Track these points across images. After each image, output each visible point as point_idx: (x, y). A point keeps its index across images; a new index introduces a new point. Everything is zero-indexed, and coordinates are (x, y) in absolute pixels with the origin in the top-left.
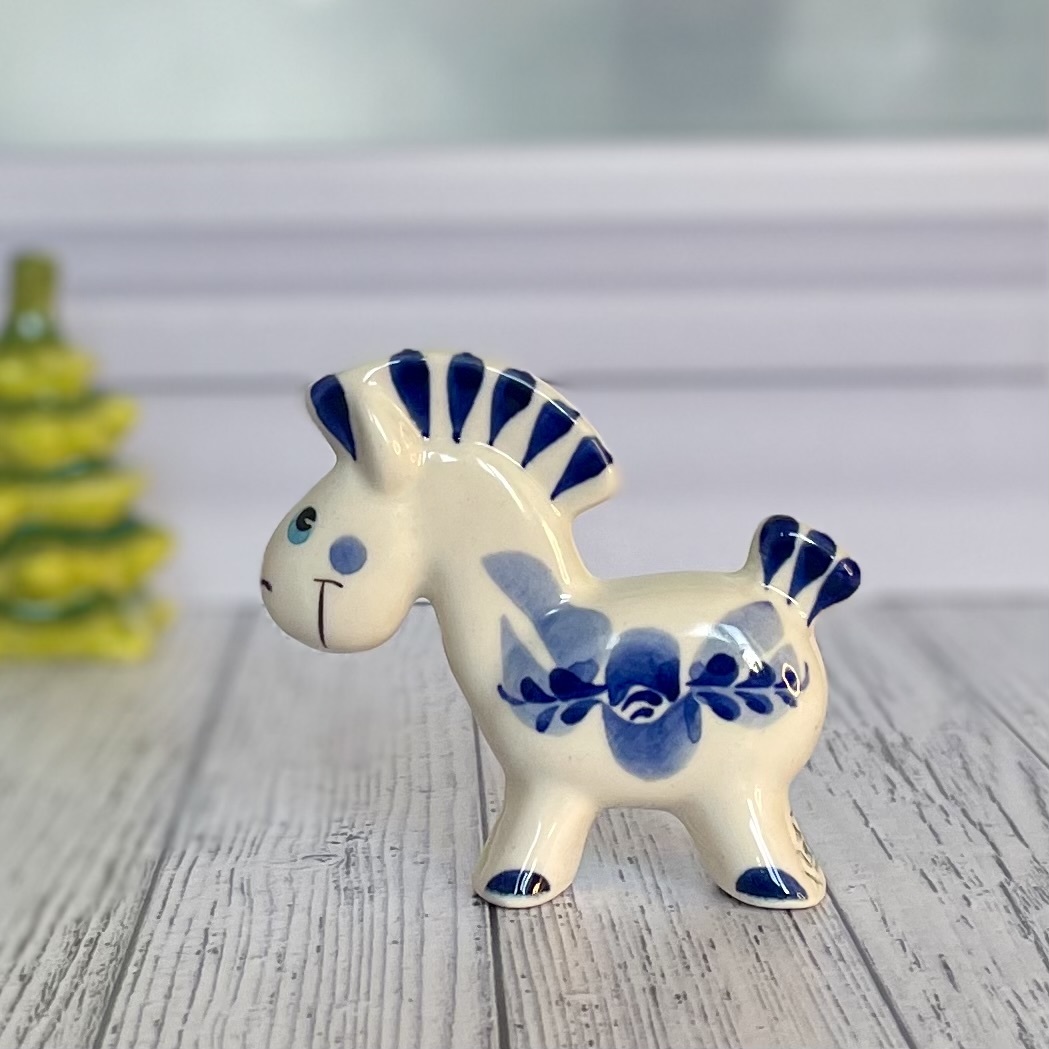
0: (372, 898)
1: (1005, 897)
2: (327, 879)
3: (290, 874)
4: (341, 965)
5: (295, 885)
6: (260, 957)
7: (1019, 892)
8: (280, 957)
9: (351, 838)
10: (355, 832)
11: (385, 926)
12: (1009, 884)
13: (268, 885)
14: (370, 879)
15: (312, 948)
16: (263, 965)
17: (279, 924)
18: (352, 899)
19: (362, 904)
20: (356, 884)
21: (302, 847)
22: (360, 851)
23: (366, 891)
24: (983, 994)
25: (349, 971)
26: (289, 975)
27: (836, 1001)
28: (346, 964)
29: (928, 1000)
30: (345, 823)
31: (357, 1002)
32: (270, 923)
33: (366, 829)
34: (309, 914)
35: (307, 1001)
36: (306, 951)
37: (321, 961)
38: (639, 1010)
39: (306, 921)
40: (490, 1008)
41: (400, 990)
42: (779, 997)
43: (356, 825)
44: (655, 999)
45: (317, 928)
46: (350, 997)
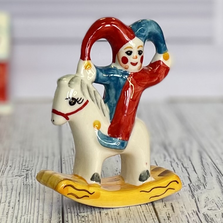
0: (32, 187)
1: (189, 188)
2: (21, 182)
3: (12, 181)
4: (24, 205)
5: (13, 183)
6: (4, 203)
7: (193, 186)
8: (9, 203)
9: (27, 170)
10: (28, 169)
11: (35, 195)
12: (191, 184)
13: (6, 183)
14: (32, 182)
15: (17, 201)
16: (5, 205)
17: (9, 194)
18: (27, 187)
19: (30, 189)
20: (28, 183)
21: (15, 173)
22: (30, 174)
23: (31, 185)
24: (180, 213)
25: (26, 206)
26: (11, 208)
27: (145, 215)
28: (25, 205)
29: (167, 215)
30: (26, 166)
31: (28, 215)
32: (7, 194)
33: (31, 168)
34: (16, 191)
35: (15, 214)
36: (16, 201)
37: (19, 204)
38: (96, 217)
39: (16, 193)
40: (60, 217)
41: (38, 212)
42: (131, 214)
43: (29, 167)
44: (100, 215)
45: (18, 195)
46: (26, 214)
